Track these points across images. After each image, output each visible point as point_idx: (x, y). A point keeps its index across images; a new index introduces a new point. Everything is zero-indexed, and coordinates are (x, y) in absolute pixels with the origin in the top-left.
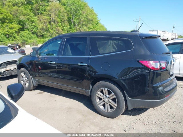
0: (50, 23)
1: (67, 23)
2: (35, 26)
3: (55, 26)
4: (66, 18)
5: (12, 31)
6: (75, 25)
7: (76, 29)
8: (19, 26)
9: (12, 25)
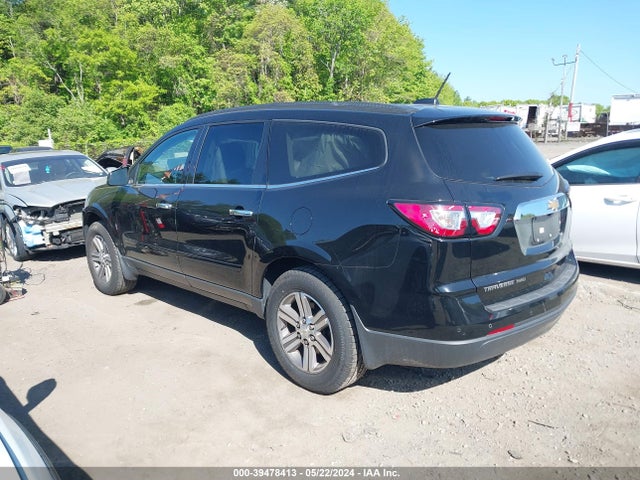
0: (255, 76)
1: (312, 76)
2: (206, 88)
3: (271, 86)
4: (309, 58)
5: (136, 104)
6: (338, 83)
7: (344, 96)
8: (157, 89)
9: (136, 84)
